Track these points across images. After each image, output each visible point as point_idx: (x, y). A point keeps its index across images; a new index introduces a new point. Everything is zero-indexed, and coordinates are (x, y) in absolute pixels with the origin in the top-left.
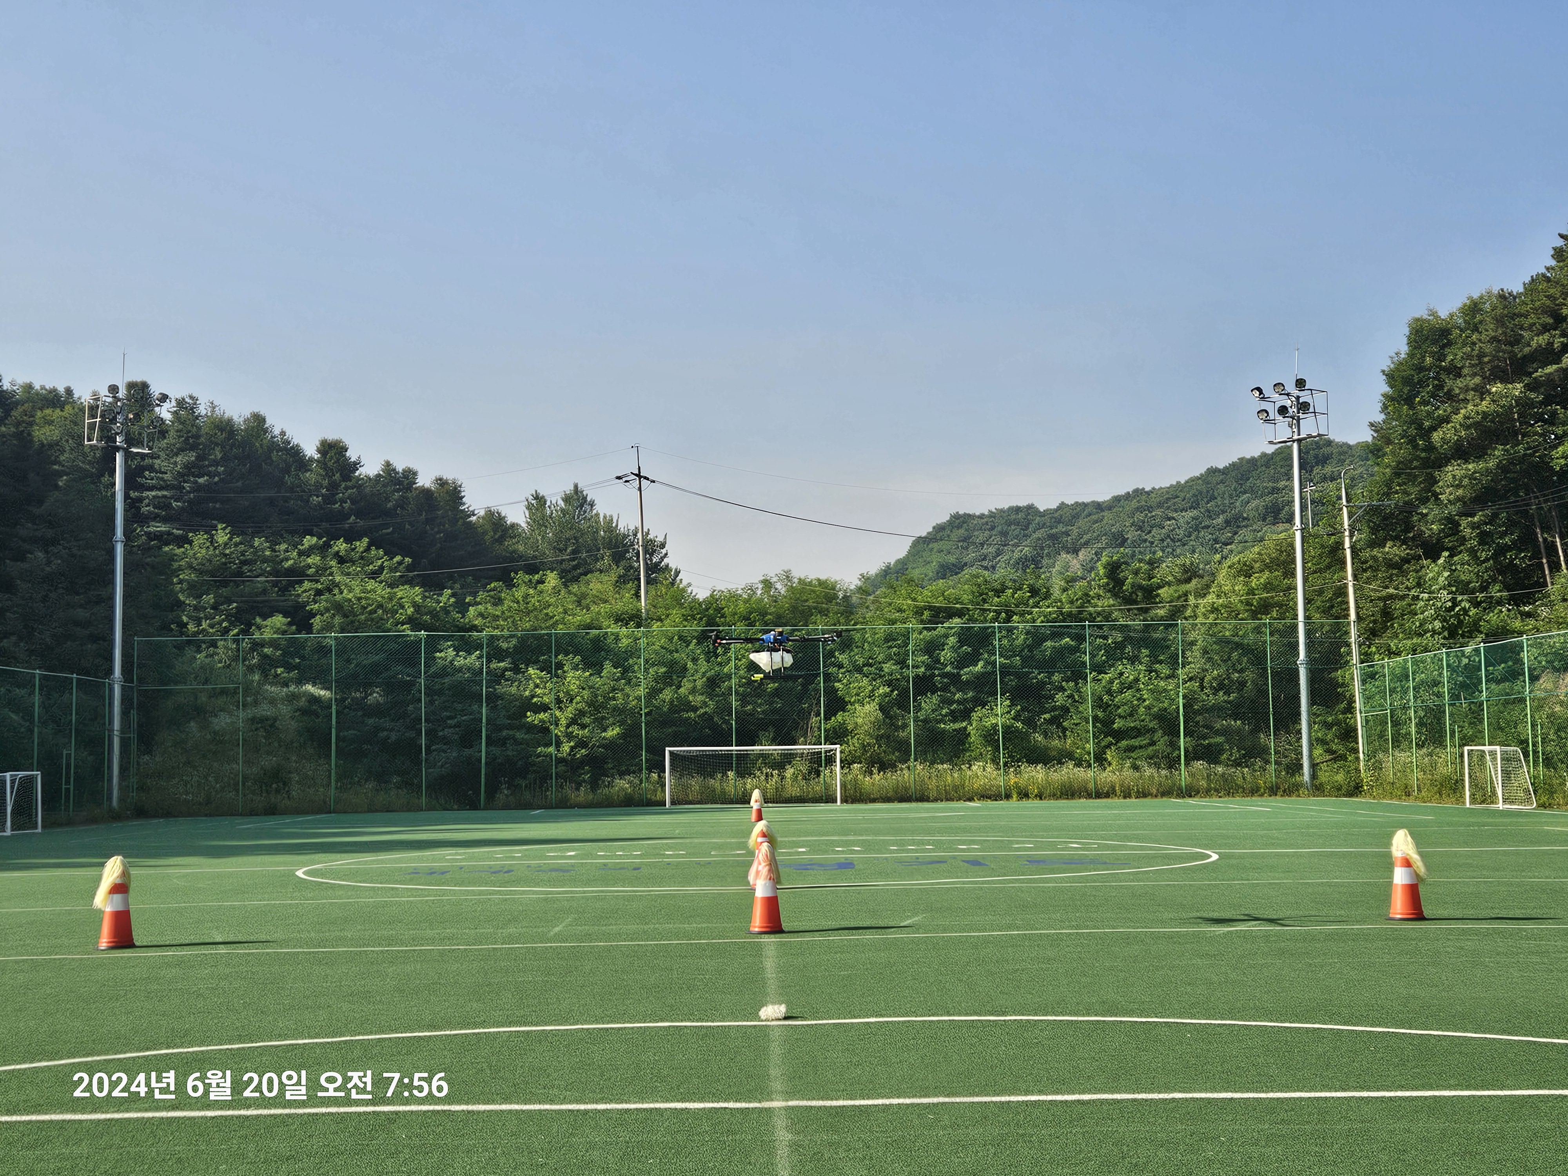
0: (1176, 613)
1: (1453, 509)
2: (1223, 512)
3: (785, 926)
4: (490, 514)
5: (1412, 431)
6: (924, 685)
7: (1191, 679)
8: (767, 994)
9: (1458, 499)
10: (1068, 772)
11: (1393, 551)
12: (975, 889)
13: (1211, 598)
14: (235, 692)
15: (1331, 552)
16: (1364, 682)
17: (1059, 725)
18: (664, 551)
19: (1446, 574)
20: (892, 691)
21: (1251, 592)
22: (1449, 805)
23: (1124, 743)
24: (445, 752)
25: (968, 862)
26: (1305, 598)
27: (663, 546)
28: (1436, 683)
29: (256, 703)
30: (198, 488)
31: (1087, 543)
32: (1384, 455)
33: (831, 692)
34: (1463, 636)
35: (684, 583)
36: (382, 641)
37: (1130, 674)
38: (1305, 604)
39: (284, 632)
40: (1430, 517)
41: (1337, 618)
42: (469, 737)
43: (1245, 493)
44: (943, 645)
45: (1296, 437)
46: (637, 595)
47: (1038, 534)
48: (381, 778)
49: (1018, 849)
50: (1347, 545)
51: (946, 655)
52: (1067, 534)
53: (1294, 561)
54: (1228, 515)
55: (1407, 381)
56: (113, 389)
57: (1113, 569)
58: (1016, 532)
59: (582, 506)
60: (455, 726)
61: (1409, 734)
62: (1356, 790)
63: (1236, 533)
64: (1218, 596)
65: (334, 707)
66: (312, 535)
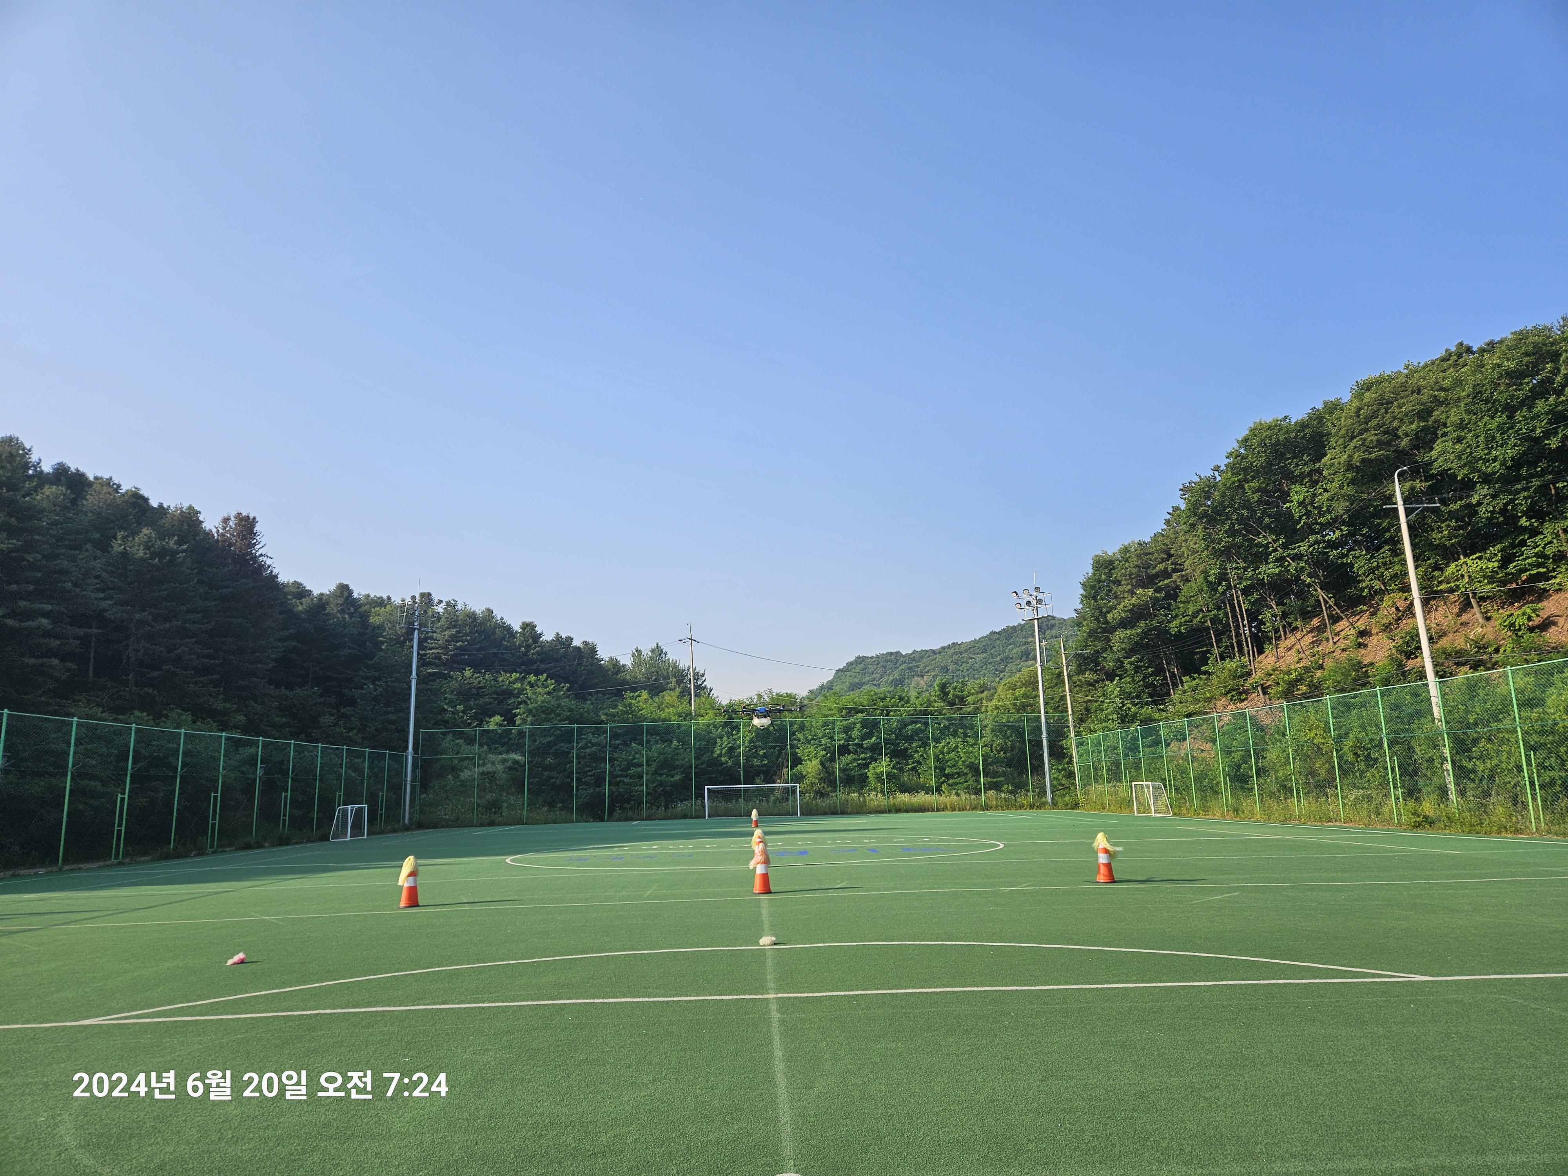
0: (977, 710)
1: (1120, 655)
2: (999, 655)
3: (772, 889)
4: (611, 659)
5: (1097, 614)
6: (844, 750)
7: (986, 746)
8: (763, 930)
9: (1123, 649)
10: (921, 798)
11: (1089, 676)
12: (874, 866)
13: (995, 702)
14: (474, 758)
15: (1057, 677)
16: (1077, 747)
17: (916, 771)
18: (704, 678)
19: (1118, 689)
20: (827, 754)
21: (1016, 699)
22: (1125, 814)
23: (951, 781)
24: (586, 790)
25: (870, 850)
26: (1044, 702)
27: (703, 675)
28: (1116, 748)
29: (484, 764)
30: (457, 648)
31: (928, 672)
32: (1083, 626)
33: (794, 755)
34: (1128, 722)
35: (715, 696)
36: (553, 730)
37: (953, 742)
38: (1044, 705)
39: (501, 725)
40: (1108, 659)
41: (1062, 712)
42: (599, 781)
43: (1010, 645)
44: (853, 728)
45: (1036, 617)
46: (690, 703)
47: (903, 667)
48: (551, 805)
49: (897, 842)
50: (1065, 673)
51: (855, 733)
52: (918, 667)
53: (1037, 682)
54: (1002, 656)
55: (1093, 587)
56: (414, 597)
57: (943, 687)
58: (891, 666)
59: (660, 655)
60: (592, 776)
61: (1103, 775)
62: (1076, 806)
63: (1006, 666)
64: (999, 701)
65: (527, 766)
66: (516, 672)
